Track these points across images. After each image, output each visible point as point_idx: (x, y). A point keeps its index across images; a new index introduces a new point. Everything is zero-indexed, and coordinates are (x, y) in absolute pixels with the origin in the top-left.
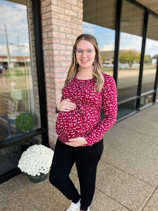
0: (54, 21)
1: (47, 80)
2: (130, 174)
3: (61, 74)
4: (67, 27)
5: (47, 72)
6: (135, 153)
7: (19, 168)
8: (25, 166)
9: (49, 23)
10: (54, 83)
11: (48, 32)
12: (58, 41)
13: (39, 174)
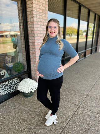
0: (34, 12)
1: (30, 44)
2: (74, 91)
3: (38, 40)
4: (41, 16)
5: (30, 40)
6: (76, 82)
7: (19, 90)
8: (22, 88)
9: (31, 13)
10: (34, 46)
11: (31, 18)
12: (36, 23)
13: (30, 92)
